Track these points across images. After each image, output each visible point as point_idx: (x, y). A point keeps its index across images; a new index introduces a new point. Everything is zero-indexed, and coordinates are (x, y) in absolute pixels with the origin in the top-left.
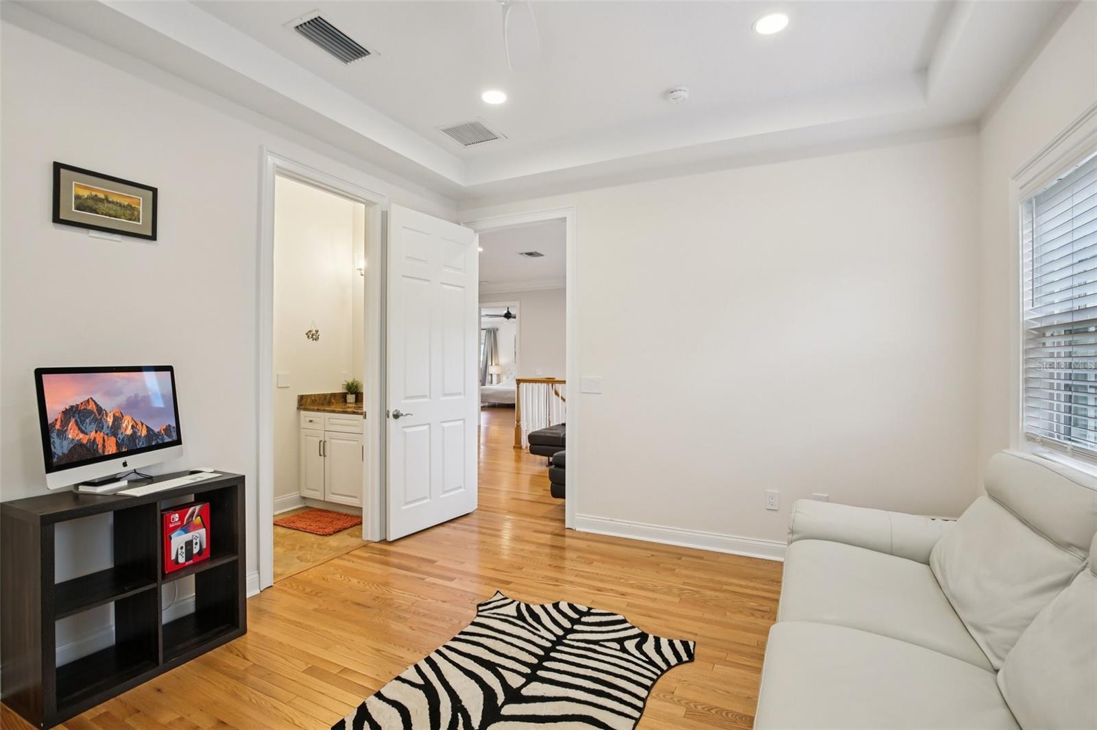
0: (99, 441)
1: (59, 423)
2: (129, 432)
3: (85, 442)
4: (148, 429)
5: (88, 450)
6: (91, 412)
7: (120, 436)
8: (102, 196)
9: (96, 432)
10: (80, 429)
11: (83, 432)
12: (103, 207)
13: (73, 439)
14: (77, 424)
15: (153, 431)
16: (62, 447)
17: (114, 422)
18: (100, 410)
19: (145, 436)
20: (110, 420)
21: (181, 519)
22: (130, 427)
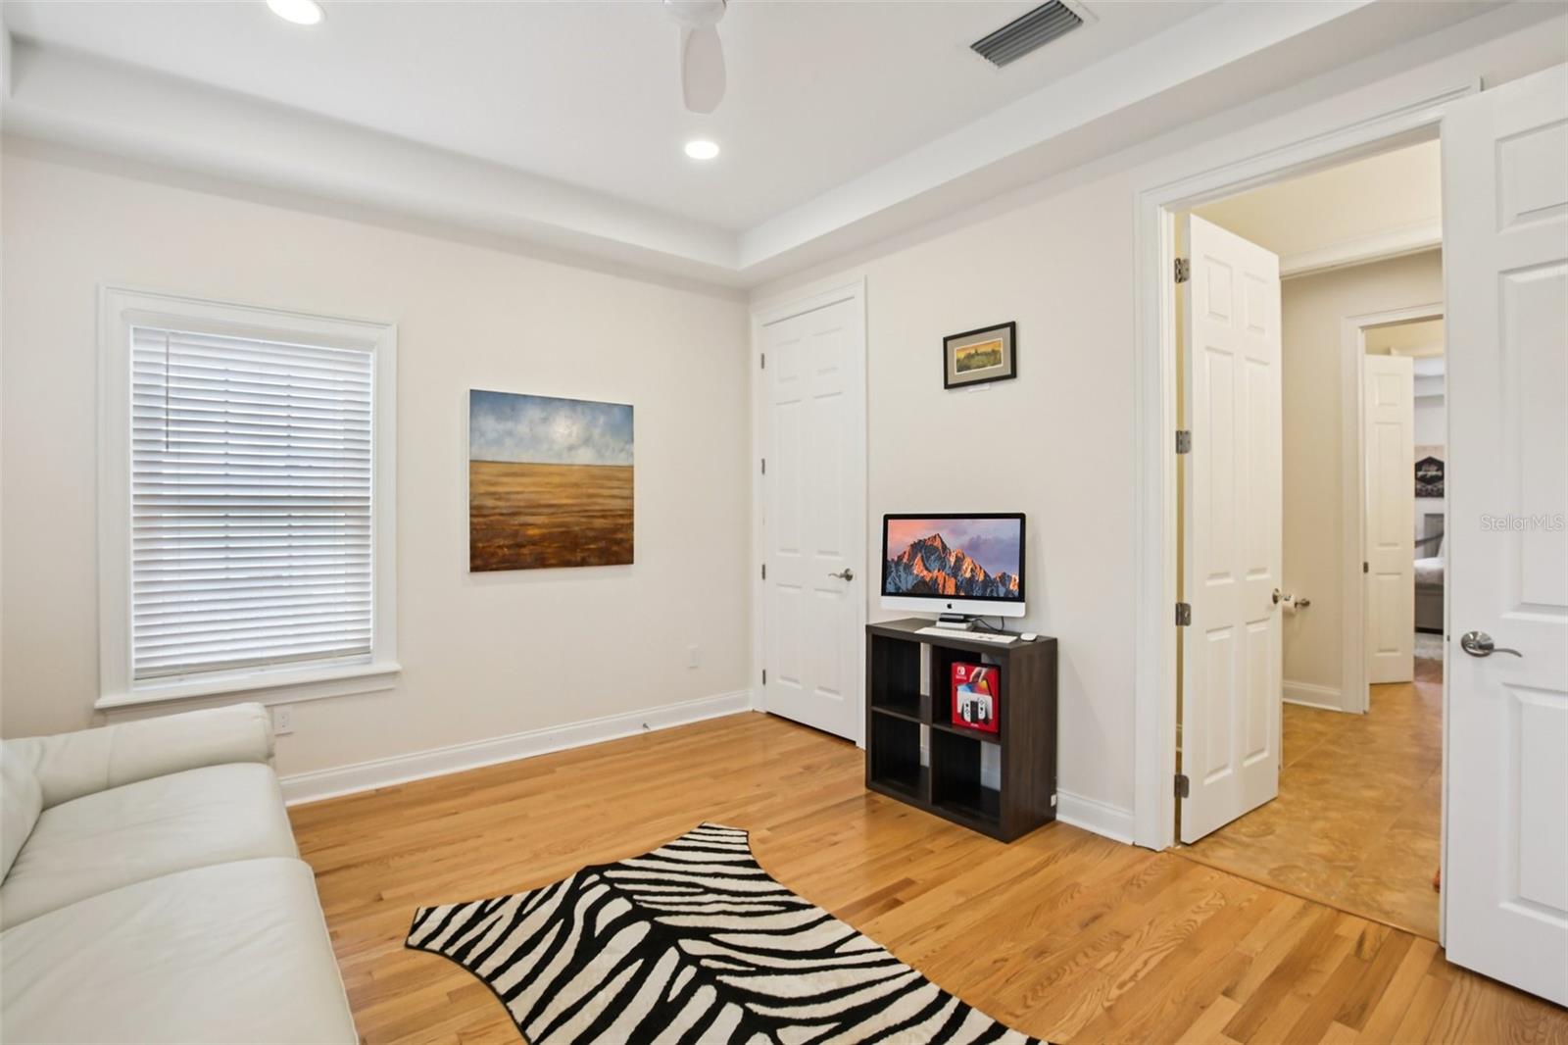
0: (940, 581)
1: (906, 556)
2: (968, 575)
3: (928, 579)
4: (986, 575)
5: (930, 588)
6: (936, 549)
7: (959, 578)
8: (973, 352)
9: (939, 571)
10: (925, 565)
11: (927, 569)
12: (975, 361)
13: (917, 575)
14: (923, 560)
15: (989, 576)
16: (907, 582)
17: (956, 561)
18: (944, 547)
19: (982, 582)
20: (953, 560)
21: (968, 673)
22: (969, 570)
